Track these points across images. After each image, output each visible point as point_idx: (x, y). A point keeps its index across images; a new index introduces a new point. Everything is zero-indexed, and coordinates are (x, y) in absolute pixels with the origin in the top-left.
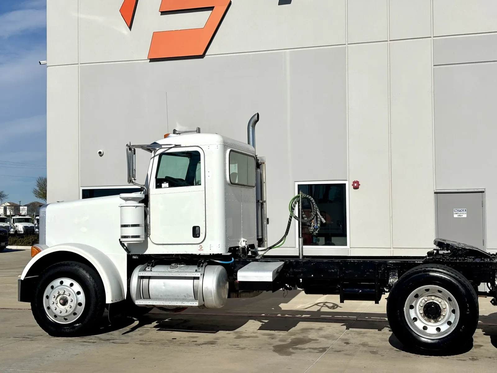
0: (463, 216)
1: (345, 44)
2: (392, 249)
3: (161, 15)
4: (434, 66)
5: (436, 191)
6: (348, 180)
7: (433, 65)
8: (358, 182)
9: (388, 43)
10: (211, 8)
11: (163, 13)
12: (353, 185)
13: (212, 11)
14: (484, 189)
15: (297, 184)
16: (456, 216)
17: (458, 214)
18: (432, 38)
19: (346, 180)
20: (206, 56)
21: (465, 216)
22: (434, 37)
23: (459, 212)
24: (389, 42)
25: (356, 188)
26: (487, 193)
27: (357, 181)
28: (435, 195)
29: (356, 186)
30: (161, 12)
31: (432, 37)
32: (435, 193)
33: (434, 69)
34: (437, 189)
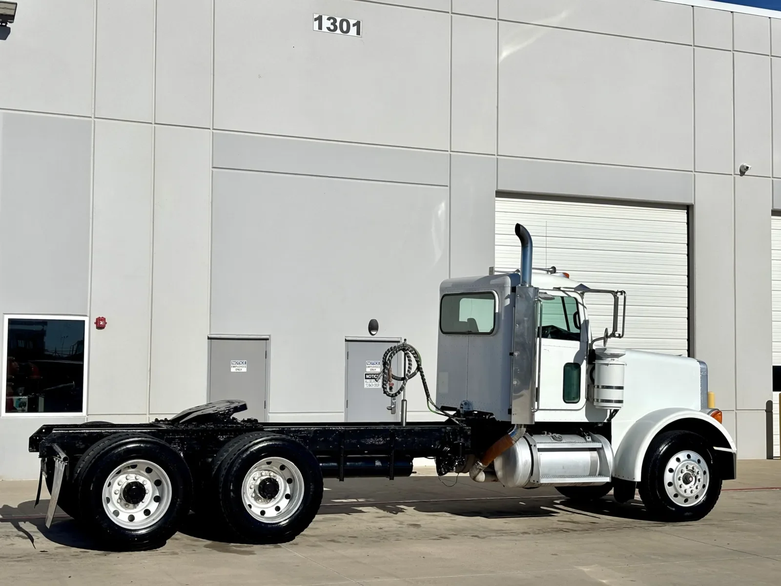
0: (242, 371)
1: (91, 117)
2: (148, 416)
4: (213, 168)
5: (210, 336)
6: (88, 315)
7: (211, 167)
8: (105, 319)
9: (152, 127)
12: (96, 323)
14: (269, 335)
15: (7, 317)
16: (233, 370)
17: (236, 368)
18: (211, 130)
19: (86, 316)
21: (244, 370)
22: (214, 129)
23: (238, 365)
24: (154, 125)
25: (100, 327)
26: (273, 341)
27: (102, 317)
28: (208, 342)
29: (100, 324)
31: (211, 128)
32: (209, 338)
33: (212, 171)
34: (212, 333)
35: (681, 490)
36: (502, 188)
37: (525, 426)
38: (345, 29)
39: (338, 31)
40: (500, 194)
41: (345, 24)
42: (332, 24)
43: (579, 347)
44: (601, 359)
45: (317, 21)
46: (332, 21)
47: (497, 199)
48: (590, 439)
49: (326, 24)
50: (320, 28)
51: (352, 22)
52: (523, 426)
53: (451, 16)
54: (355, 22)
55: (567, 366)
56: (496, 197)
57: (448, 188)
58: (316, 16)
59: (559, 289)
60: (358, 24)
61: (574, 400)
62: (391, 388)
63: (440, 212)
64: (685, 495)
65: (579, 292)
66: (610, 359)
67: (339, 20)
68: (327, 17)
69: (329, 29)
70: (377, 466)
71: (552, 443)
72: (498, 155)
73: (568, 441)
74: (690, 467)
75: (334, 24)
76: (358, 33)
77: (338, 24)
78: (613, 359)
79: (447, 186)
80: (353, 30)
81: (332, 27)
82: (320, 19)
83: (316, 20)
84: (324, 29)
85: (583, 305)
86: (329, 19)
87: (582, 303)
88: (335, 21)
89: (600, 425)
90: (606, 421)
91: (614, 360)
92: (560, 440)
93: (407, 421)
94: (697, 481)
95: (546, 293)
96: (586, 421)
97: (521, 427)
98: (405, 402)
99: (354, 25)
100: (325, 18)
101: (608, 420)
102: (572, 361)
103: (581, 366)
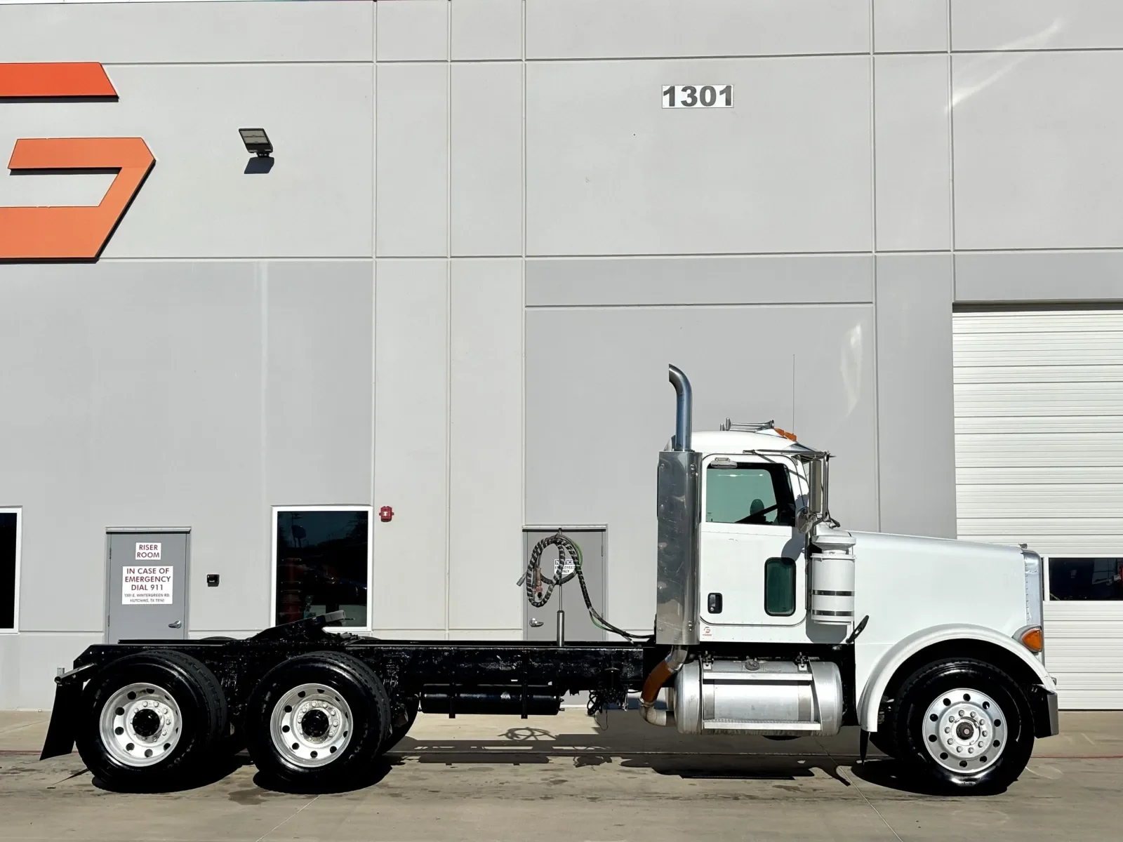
0: (571, 573)
1: (371, 258)
2: (447, 631)
3: (11, 174)
4: (527, 306)
5: (525, 527)
6: (372, 504)
7: (524, 306)
8: (391, 509)
9: (447, 262)
10: (116, 170)
11: (15, 172)
12: (380, 514)
13: (116, 175)
14: (606, 525)
15: (276, 510)
18: (524, 258)
19: (369, 505)
20: (100, 260)
21: (573, 571)
22: (527, 256)
23: (565, 565)
24: (450, 259)
25: (386, 519)
26: (609, 532)
27: (388, 507)
28: (524, 534)
29: (387, 515)
30: (12, 170)
31: (524, 256)
32: (524, 531)
33: (526, 312)
34: (528, 523)
35: (952, 749)
36: (962, 298)
37: (684, 647)
38: (708, 99)
39: (699, 104)
40: (959, 307)
41: (708, 93)
42: (689, 96)
43: (791, 535)
44: (819, 551)
45: (668, 95)
46: (689, 91)
47: (954, 314)
48: (805, 668)
49: (681, 96)
50: (672, 103)
51: (718, 89)
52: (680, 648)
53: (874, 58)
54: (722, 87)
55: (770, 563)
56: (954, 311)
57: (873, 305)
58: (666, 88)
59: (753, 452)
60: (727, 91)
61: (785, 611)
62: (540, 595)
63: (853, 341)
64: (958, 755)
65: (790, 456)
66: (828, 551)
67: (699, 89)
68: (682, 87)
69: (684, 103)
70: (504, 699)
71: (743, 672)
72: (955, 251)
73: (767, 670)
74: (967, 714)
75: (692, 95)
76: (728, 102)
77: (697, 95)
78: (833, 551)
79: (871, 303)
80: (721, 100)
81: (689, 100)
82: (671, 92)
83: (665, 93)
84: (678, 104)
85: (797, 474)
86: (684, 90)
87: (794, 470)
88: (694, 91)
89: (835, 648)
90: (844, 642)
91: (833, 553)
92: (754, 668)
93: (565, 640)
94: (981, 736)
95: (727, 459)
96: (808, 641)
97: (677, 649)
98: (561, 614)
99: (722, 93)
100: (678, 90)
101: (847, 641)
102: (779, 555)
103: (797, 562)
